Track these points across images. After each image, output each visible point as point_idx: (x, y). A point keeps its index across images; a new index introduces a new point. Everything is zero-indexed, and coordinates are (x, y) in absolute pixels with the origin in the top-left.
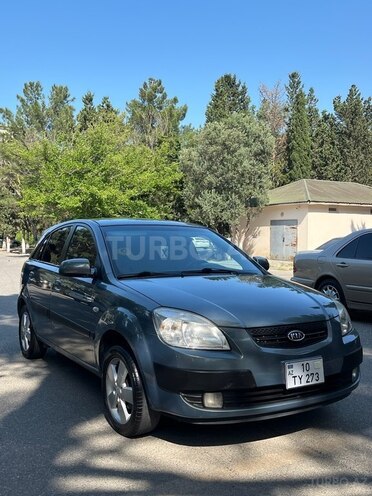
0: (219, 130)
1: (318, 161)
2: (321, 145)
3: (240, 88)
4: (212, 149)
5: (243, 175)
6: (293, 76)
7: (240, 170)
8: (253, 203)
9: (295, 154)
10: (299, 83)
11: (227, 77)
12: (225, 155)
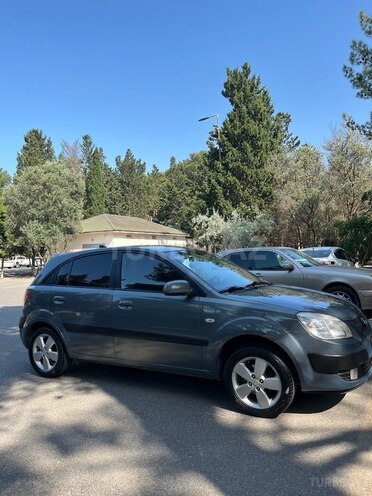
0: (40, 173)
1: (109, 201)
2: (110, 190)
3: (46, 141)
4: (34, 188)
5: (62, 210)
6: (86, 138)
7: (60, 206)
8: (69, 231)
9: (93, 196)
10: (90, 143)
11: (35, 132)
12: (46, 194)
